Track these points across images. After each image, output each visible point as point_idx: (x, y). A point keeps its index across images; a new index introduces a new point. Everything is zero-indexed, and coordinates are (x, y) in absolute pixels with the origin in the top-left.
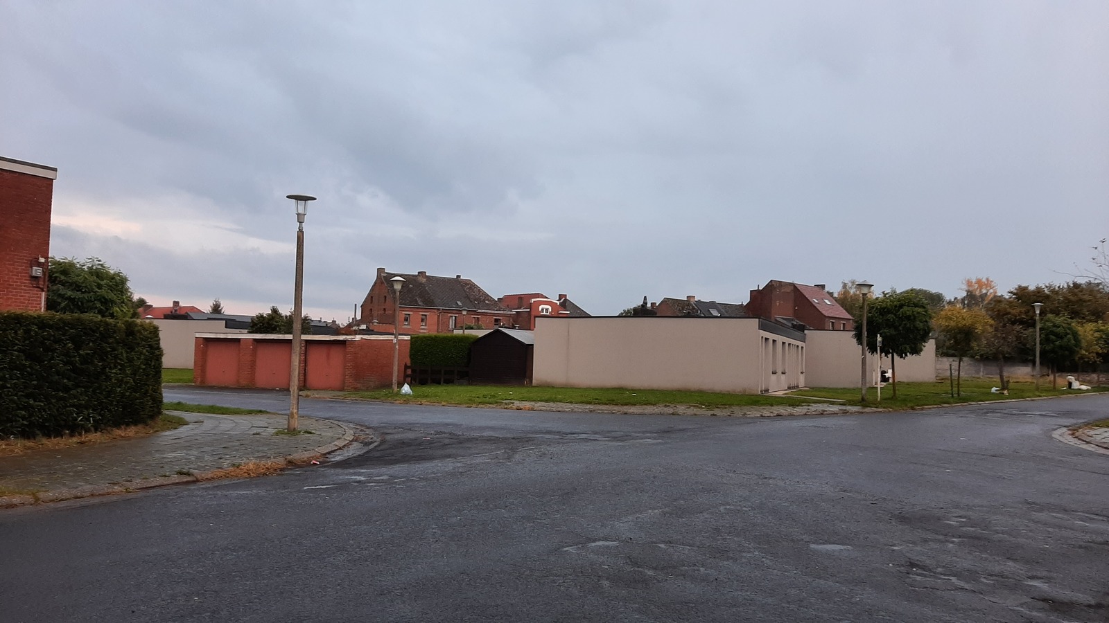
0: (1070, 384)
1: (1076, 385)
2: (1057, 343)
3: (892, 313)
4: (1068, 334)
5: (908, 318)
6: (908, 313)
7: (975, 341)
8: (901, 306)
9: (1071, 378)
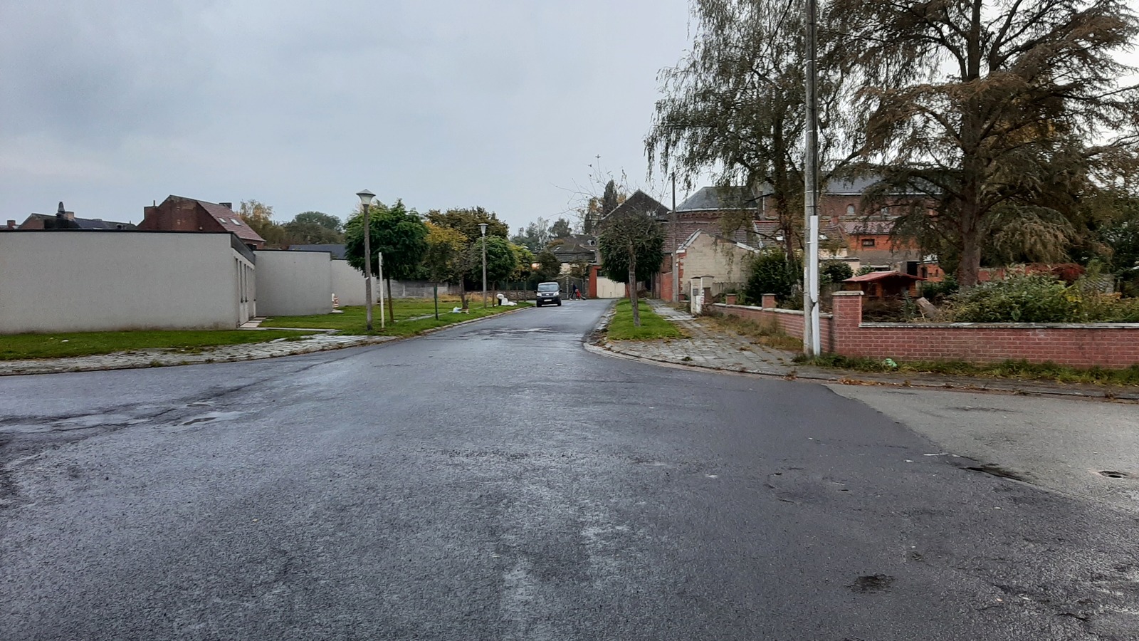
0: (500, 301)
1: (505, 302)
2: (497, 262)
3: (390, 228)
4: (505, 253)
5: (406, 233)
6: (408, 228)
7: (450, 259)
8: (398, 220)
9: (500, 295)
